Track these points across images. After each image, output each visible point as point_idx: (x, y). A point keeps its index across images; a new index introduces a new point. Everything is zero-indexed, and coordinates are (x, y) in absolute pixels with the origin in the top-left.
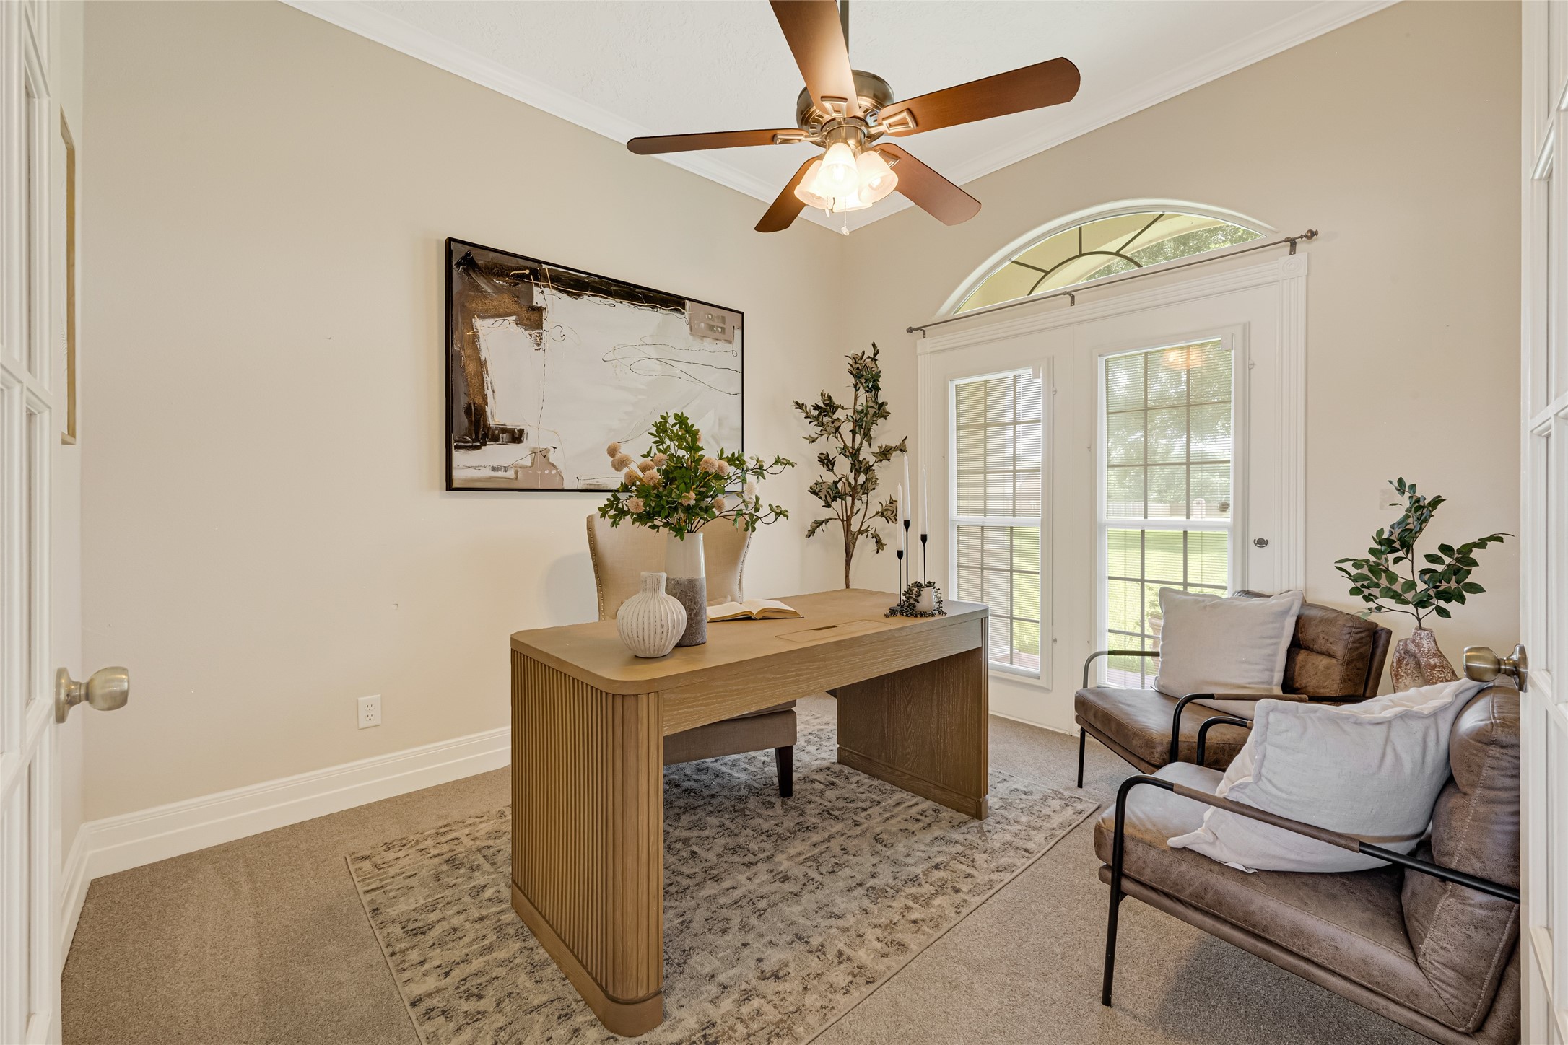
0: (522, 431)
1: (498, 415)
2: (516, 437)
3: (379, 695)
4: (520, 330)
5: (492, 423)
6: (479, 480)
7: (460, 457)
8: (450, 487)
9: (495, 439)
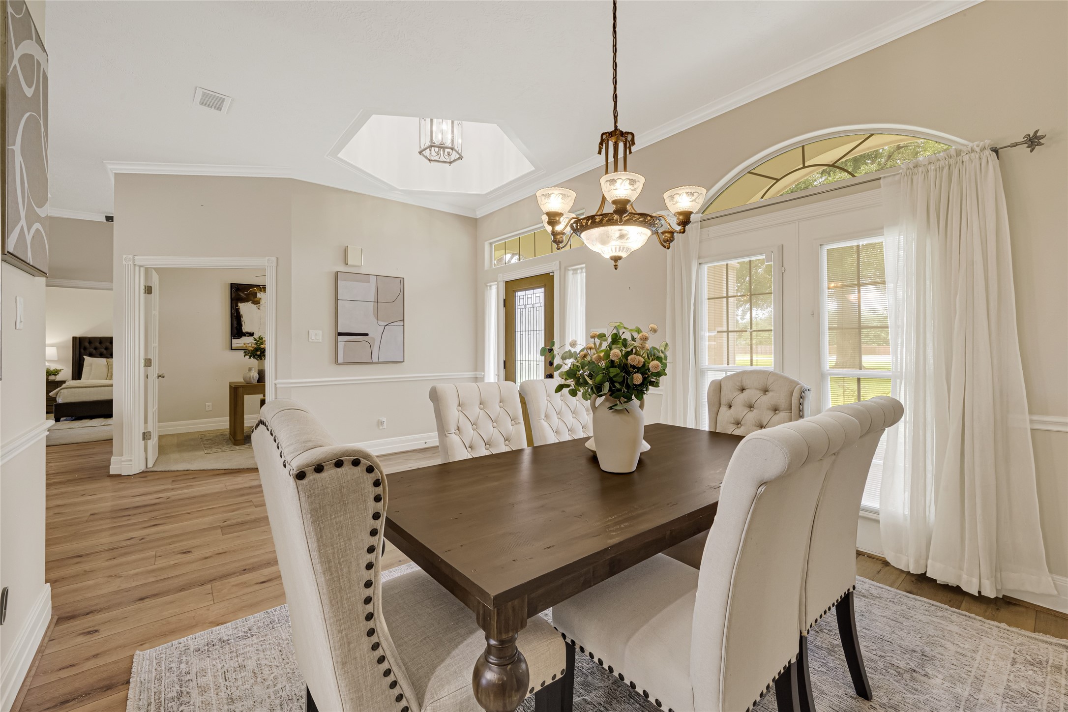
0: (253, 333)
1: (246, 328)
2: (251, 334)
3: (211, 403)
4: (253, 305)
5: (244, 331)
6: (240, 347)
7: (234, 341)
8: (232, 349)
9: (245, 336)
